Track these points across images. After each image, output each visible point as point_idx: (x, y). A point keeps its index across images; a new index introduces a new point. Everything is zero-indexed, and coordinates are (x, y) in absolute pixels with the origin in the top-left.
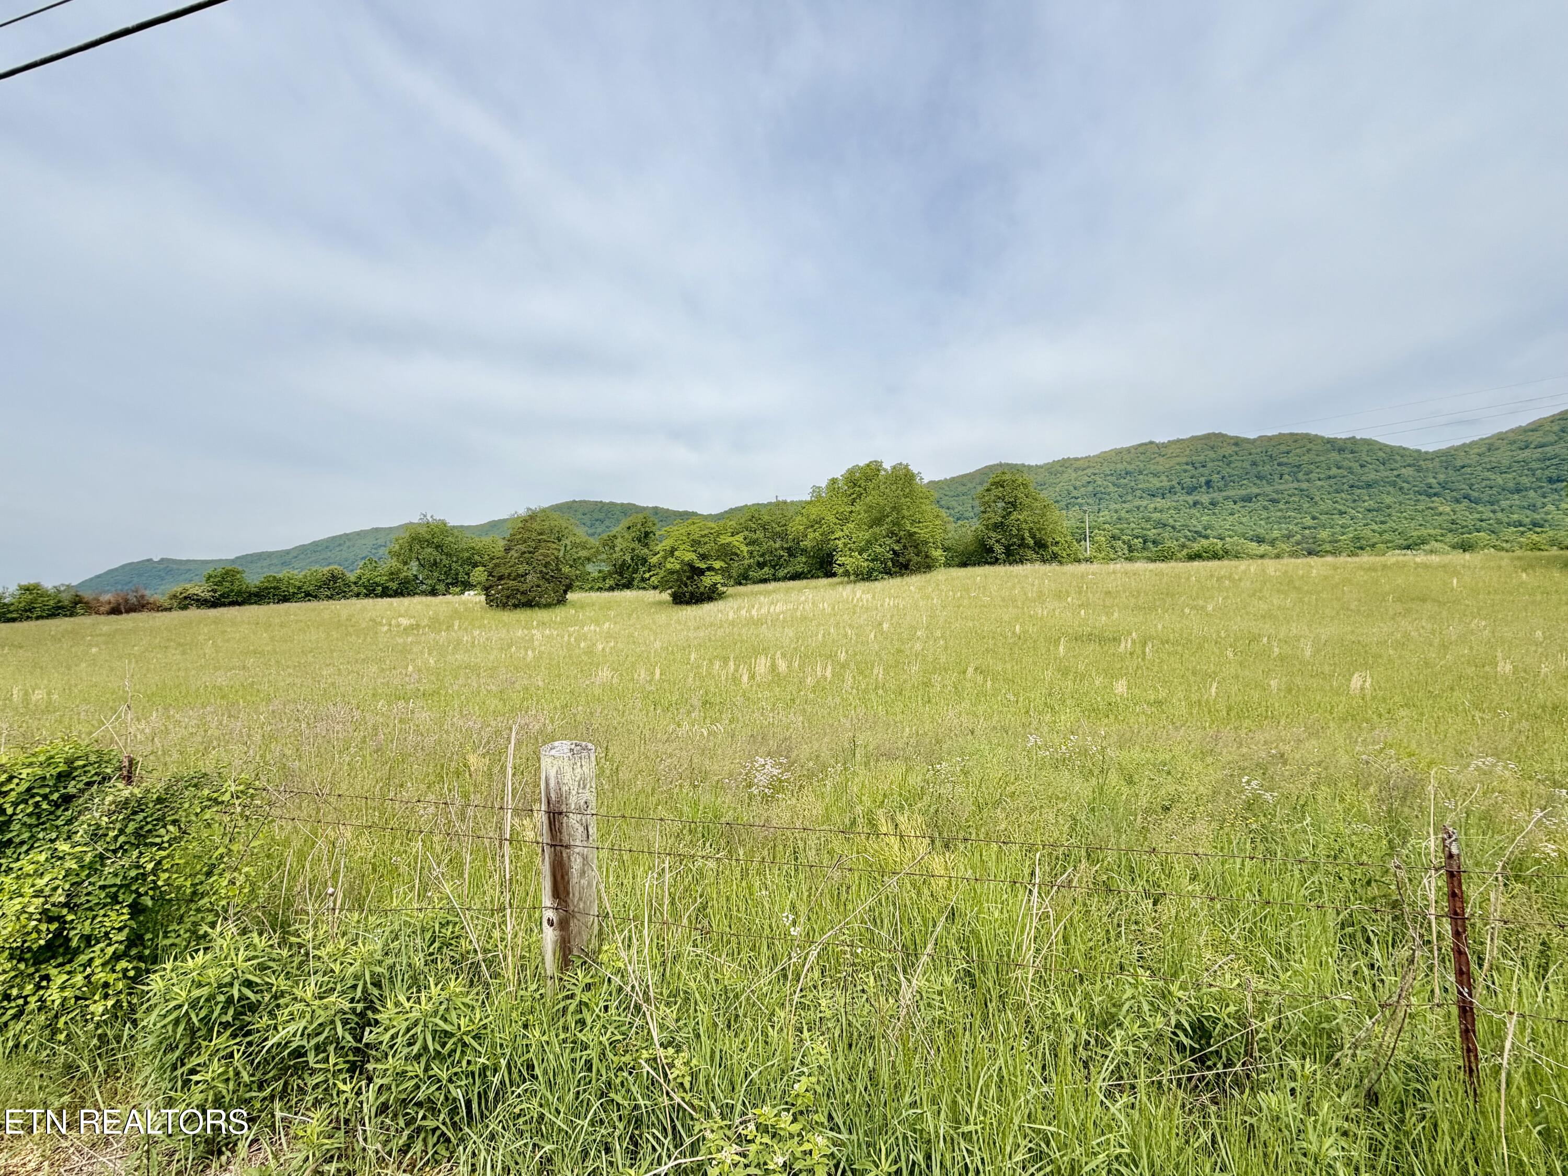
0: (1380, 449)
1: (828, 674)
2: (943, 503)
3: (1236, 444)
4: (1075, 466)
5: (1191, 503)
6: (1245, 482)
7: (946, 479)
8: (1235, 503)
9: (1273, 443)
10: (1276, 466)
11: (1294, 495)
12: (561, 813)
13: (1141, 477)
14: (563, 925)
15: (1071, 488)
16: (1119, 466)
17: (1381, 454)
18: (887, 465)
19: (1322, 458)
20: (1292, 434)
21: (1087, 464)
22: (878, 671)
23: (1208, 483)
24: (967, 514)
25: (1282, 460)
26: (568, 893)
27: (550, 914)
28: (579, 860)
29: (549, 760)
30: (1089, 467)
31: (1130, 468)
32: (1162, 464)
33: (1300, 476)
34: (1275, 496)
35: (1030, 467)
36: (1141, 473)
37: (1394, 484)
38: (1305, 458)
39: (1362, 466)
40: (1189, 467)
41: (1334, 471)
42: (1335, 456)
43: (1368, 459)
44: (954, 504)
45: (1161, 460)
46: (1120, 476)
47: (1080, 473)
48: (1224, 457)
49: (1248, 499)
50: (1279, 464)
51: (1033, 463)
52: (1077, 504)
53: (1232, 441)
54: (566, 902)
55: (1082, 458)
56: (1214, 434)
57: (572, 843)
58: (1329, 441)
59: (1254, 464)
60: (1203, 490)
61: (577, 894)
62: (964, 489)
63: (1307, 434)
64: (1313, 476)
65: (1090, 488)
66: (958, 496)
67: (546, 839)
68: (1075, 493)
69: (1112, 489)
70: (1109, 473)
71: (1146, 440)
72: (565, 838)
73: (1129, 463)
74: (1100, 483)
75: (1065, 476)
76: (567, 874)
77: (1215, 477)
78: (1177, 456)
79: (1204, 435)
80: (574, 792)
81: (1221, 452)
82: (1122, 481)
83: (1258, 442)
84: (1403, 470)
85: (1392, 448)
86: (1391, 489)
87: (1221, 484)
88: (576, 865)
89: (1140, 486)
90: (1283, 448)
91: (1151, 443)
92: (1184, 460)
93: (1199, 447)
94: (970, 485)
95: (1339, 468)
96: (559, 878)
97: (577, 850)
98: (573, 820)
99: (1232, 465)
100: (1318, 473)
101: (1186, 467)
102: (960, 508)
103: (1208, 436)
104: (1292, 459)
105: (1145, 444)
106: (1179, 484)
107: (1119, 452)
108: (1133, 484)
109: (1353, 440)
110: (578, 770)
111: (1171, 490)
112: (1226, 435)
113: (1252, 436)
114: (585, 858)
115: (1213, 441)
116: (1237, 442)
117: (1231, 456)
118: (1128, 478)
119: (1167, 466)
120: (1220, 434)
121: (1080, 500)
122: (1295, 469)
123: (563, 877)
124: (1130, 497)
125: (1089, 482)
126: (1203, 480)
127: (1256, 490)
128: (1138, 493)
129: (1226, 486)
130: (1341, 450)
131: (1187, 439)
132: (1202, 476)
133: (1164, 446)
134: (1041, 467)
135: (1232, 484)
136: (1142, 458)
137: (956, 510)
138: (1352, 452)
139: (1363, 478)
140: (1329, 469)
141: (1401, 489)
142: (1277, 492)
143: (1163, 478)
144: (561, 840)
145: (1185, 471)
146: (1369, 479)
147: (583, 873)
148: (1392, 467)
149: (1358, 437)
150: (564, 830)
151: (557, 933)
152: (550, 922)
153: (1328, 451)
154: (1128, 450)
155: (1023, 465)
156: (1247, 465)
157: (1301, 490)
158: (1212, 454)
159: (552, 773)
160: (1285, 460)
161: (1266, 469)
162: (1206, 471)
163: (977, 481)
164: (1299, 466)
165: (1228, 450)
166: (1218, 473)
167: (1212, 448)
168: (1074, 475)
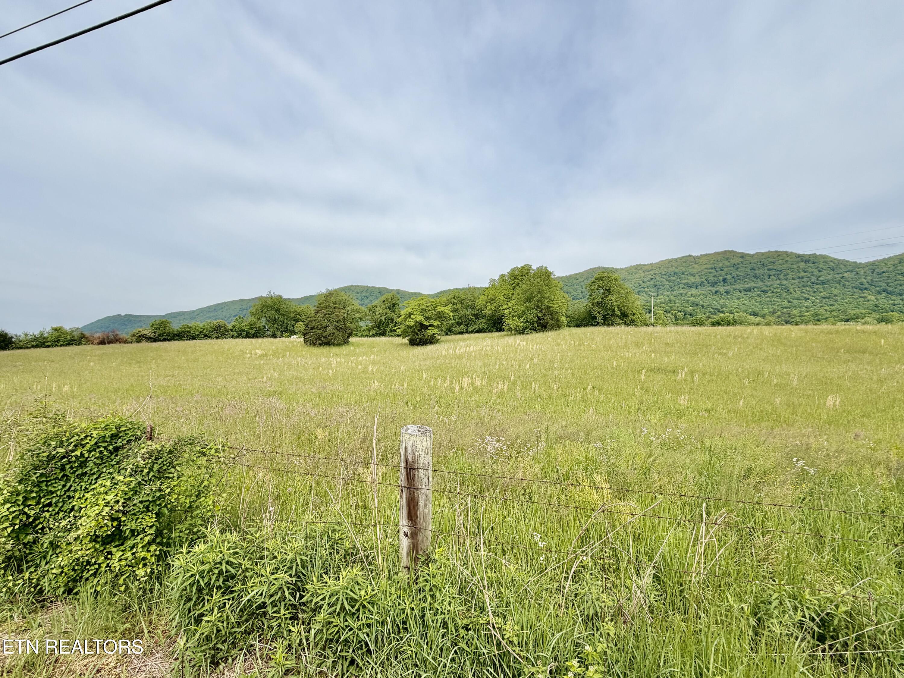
0: (831, 261)
1: (506, 387)
2: (565, 289)
3: (742, 257)
4: (644, 269)
5: (714, 291)
6: (747, 280)
7: (567, 276)
8: (741, 292)
9: (764, 257)
10: (766, 271)
11: (777, 288)
12: (414, 469)
13: (683, 276)
14: (414, 536)
15: (641, 282)
16: (671, 270)
17: (832, 264)
18: (534, 267)
19: (795, 266)
20: (776, 252)
21: (651, 268)
22: (535, 387)
23: (724, 280)
24: (579, 297)
25: (770, 267)
26: (417, 517)
27: (406, 529)
28: (424, 497)
29: (408, 437)
30: (652, 270)
31: (676, 270)
32: (696, 268)
33: (781, 276)
34: (765, 288)
35: (617, 269)
36: (683, 273)
37: (839, 282)
38: (784, 266)
39: (819, 271)
40: (713, 271)
41: (802, 274)
42: (802, 264)
43: (824, 267)
44: (571, 290)
45: (696, 266)
46: (670, 276)
47: (647, 273)
48: (734, 264)
49: (748, 290)
50: (768, 270)
51: (618, 267)
52: (644, 291)
53: (740, 255)
54: (416, 522)
55: (648, 264)
56: (729, 251)
57: (420, 487)
58: (800, 256)
59: (753, 269)
60: (721, 284)
61: (422, 518)
62: (577, 282)
63: (786, 252)
64: (789, 277)
65: (652, 282)
66: (573, 285)
67: (405, 484)
68: (643, 285)
69: (666, 283)
70: (664, 273)
71: (687, 254)
72: (416, 485)
73: (677, 268)
74: (658, 279)
75: (638, 274)
76: (417, 505)
77: (729, 277)
78: (706, 264)
79: (723, 252)
80: (422, 456)
81: (733, 262)
82: (672, 278)
83: (756, 256)
84: (845, 274)
85: (839, 260)
86: (837, 285)
87: (732, 281)
88: (422, 501)
89: (682, 281)
90: (771, 260)
91: (690, 256)
92: (710, 266)
93: (719, 258)
94: (581, 280)
95: (805, 272)
96: (412, 508)
97: (423, 491)
98: (421, 474)
99: (739, 270)
100: (792, 275)
101: (710, 270)
102: (575, 293)
103: (725, 252)
104: (776, 266)
105: (686, 257)
106: (706, 280)
107: (670, 261)
108: (678, 280)
109: (814, 255)
110: (425, 443)
111: (702, 284)
112: (736, 252)
113: (752, 252)
114: (427, 496)
115: (727, 255)
116: (743, 256)
117: (739, 264)
118: (676, 276)
119: (699, 270)
120: (732, 251)
121: (646, 289)
122: (778, 272)
123: (414, 507)
124: (676, 288)
125: (652, 279)
126: (721, 278)
127: (753, 285)
128: (681, 285)
129: (735, 282)
130: (807, 261)
131: (711, 254)
132: (721, 276)
133: (698, 257)
134: (623, 269)
135: (739, 281)
136: (684, 264)
137: (573, 294)
138: (814, 263)
139: (820, 278)
140: (799, 272)
141: (844, 285)
142: (766, 286)
143: (697, 277)
144: (414, 485)
145: (710, 273)
146: (824, 279)
147: (426, 505)
148: (838, 272)
149: (818, 254)
150: (416, 479)
151: (410, 541)
152: (406, 535)
153: (798, 262)
154: (676, 260)
155: (614, 268)
156: (748, 270)
157: (781, 285)
158: (726, 263)
159: (410, 444)
160: (772, 267)
161: (760, 272)
162: (723, 273)
163: (585, 277)
164: (780, 271)
165: (737, 261)
166: (731, 274)
167: (727, 259)
168: (643, 274)
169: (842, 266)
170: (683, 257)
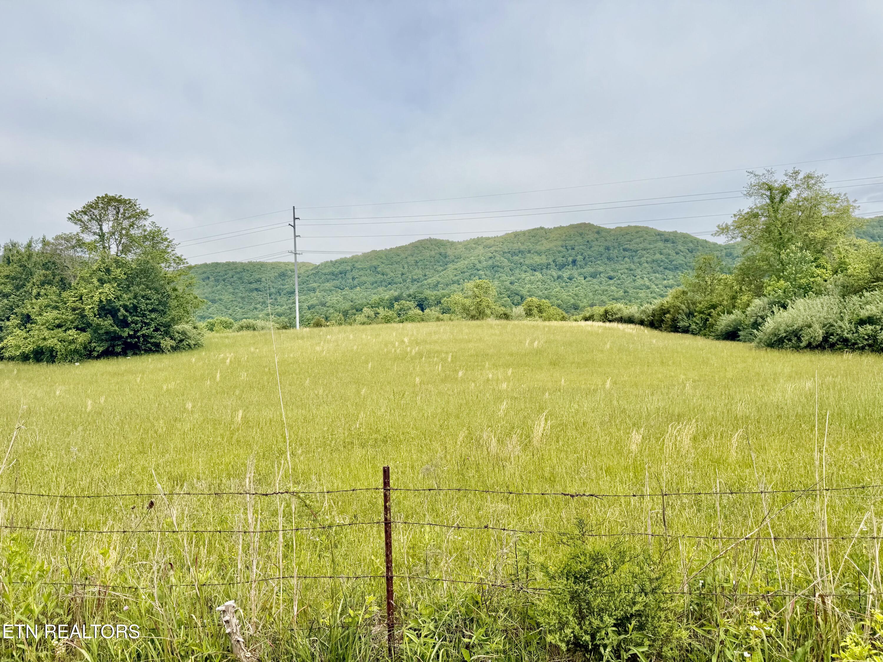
0: (691, 242)
2: (379, 269)
3: (598, 233)
4: (485, 244)
6: (599, 262)
7: (386, 249)
8: (585, 278)
9: (622, 233)
10: (622, 251)
11: (625, 273)
13: (529, 255)
15: (476, 262)
16: (515, 246)
17: (691, 245)
19: (652, 246)
20: (636, 227)
21: (493, 243)
23: (574, 262)
24: (396, 280)
25: (626, 246)
30: (494, 245)
31: (522, 248)
32: (545, 245)
33: (636, 259)
34: (612, 274)
35: (452, 244)
36: (529, 252)
38: (640, 245)
39: (677, 253)
40: (563, 249)
41: (658, 256)
42: (660, 244)
43: (682, 248)
44: (388, 270)
45: (544, 242)
46: (514, 254)
47: (487, 250)
48: (588, 242)
50: (624, 250)
51: (455, 240)
52: (478, 275)
53: (595, 230)
55: (492, 238)
56: (585, 224)
58: (660, 234)
59: (608, 249)
60: (569, 267)
62: (398, 259)
63: (647, 228)
64: (643, 259)
65: (490, 262)
66: (392, 264)
68: (478, 266)
69: (506, 262)
70: (507, 251)
71: (538, 226)
73: (523, 244)
74: (497, 258)
75: (476, 252)
77: (579, 258)
78: (556, 240)
79: (577, 224)
81: (587, 238)
82: (516, 258)
83: (613, 232)
85: (698, 241)
86: (690, 271)
87: (582, 263)
89: (527, 262)
90: (628, 237)
91: (542, 228)
92: (560, 243)
93: (572, 233)
94: (403, 256)
95: (661, 254)
99: (592, 249)
100: (647, 258)
101: (560, 249)
102: (392, 274)
103: (581, 225)
104: (633, 246)
105: (537, 229)
106: (554, 261)
107: (516, 235)
108: (522, 260)
109: (675, 233)
111: (548, 266)
112: (593, 225)
113: (613, 227)
115: (582, 229)
116: (599, 231)
117: (592, 241)
118: (520, 255)
119: (548, 247)
120: (589, 224)
121: (481, 272)
122: (634, 254)
124: (517, 271)
125: (491, 258)
126: (570, 259)
127: (601, 269)
128: (524, 268)
129: (586, 264)
130: (666, 241)
131: (566, 227)
132: (570, 256)
133: (550, 231)
134: (460, 243)
135: (590, 263)
136: (532, 239)
137: (389, 276)
138: (673, 243)
139: (674, 263)
140: (655, 254)
142: (615, 271)
143: (544, 257)
145: (560, 252)
149: (679, 232)
153: (657, 241)
154: (524, 233)
155: (448, 241)
156: (602, 249)
157: (631, 270)
158: (580, 239)
160: (628, 246)
161: (614, 253)
162: (574, 253)
163: (409, 252)
164: (636, 251)
165: (591, 236)
166: (582, 255)
167: (581, 234)
168: (482, 251)
169: (700, 248)
170: (533, 230)
